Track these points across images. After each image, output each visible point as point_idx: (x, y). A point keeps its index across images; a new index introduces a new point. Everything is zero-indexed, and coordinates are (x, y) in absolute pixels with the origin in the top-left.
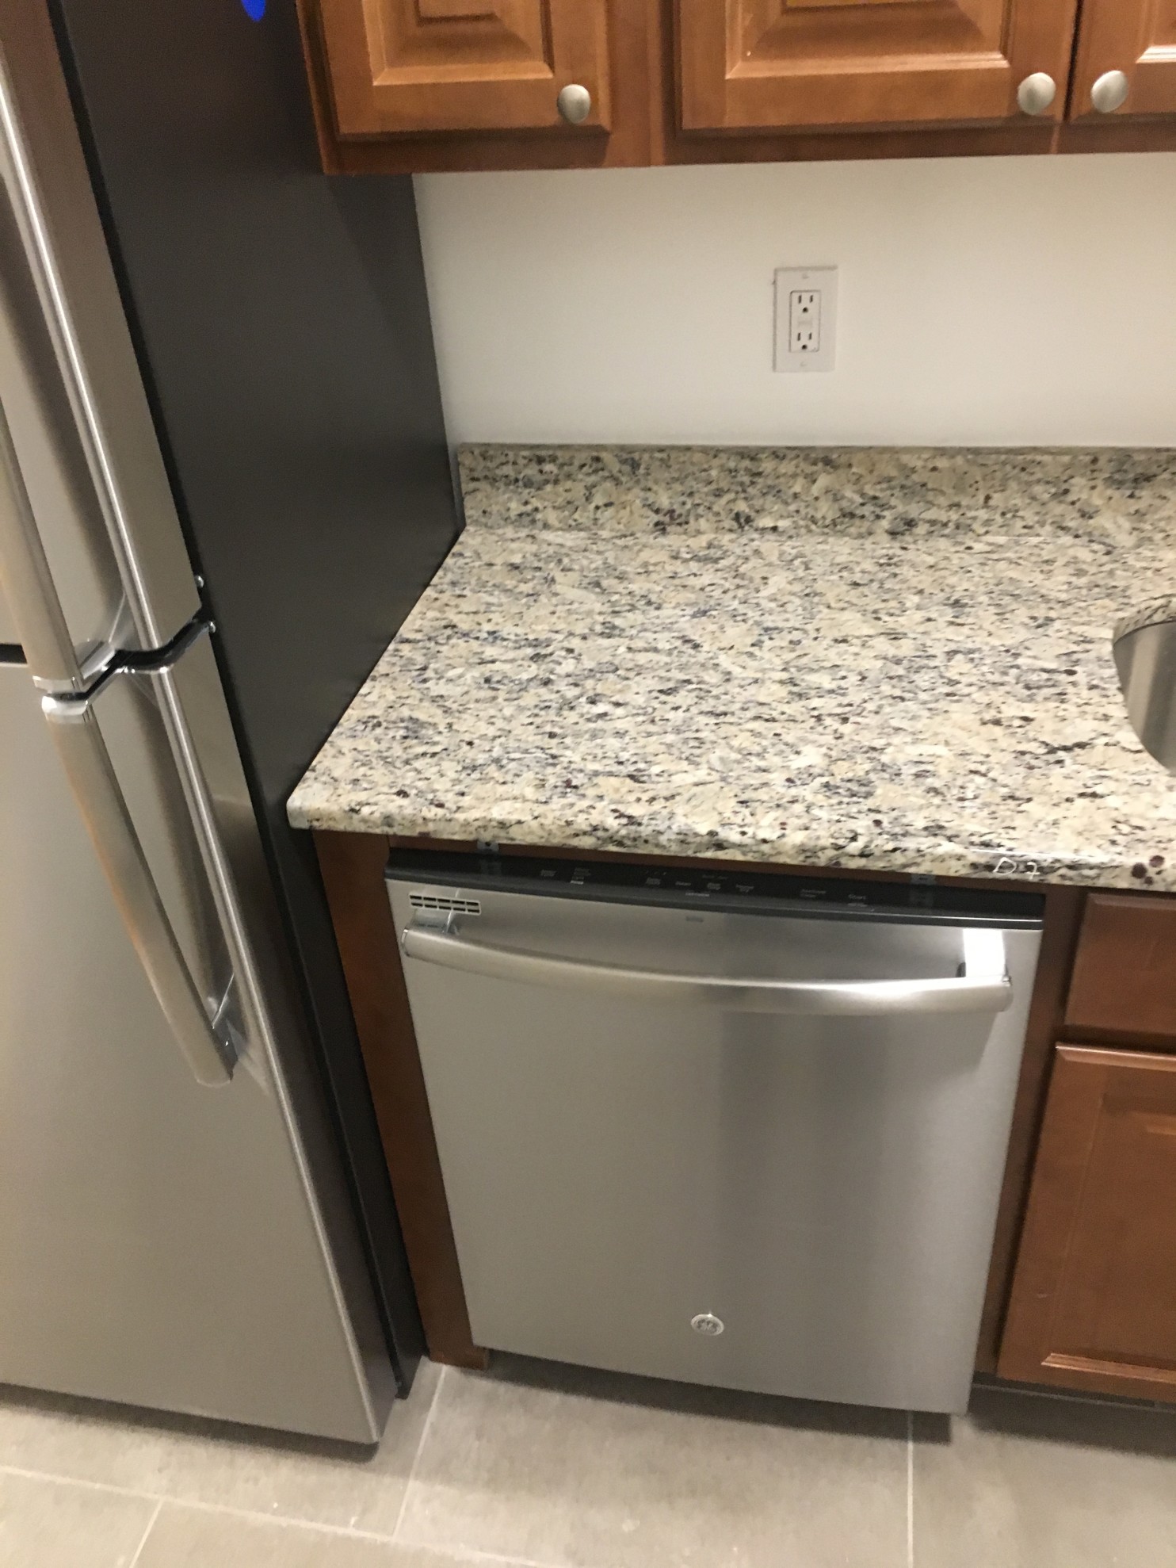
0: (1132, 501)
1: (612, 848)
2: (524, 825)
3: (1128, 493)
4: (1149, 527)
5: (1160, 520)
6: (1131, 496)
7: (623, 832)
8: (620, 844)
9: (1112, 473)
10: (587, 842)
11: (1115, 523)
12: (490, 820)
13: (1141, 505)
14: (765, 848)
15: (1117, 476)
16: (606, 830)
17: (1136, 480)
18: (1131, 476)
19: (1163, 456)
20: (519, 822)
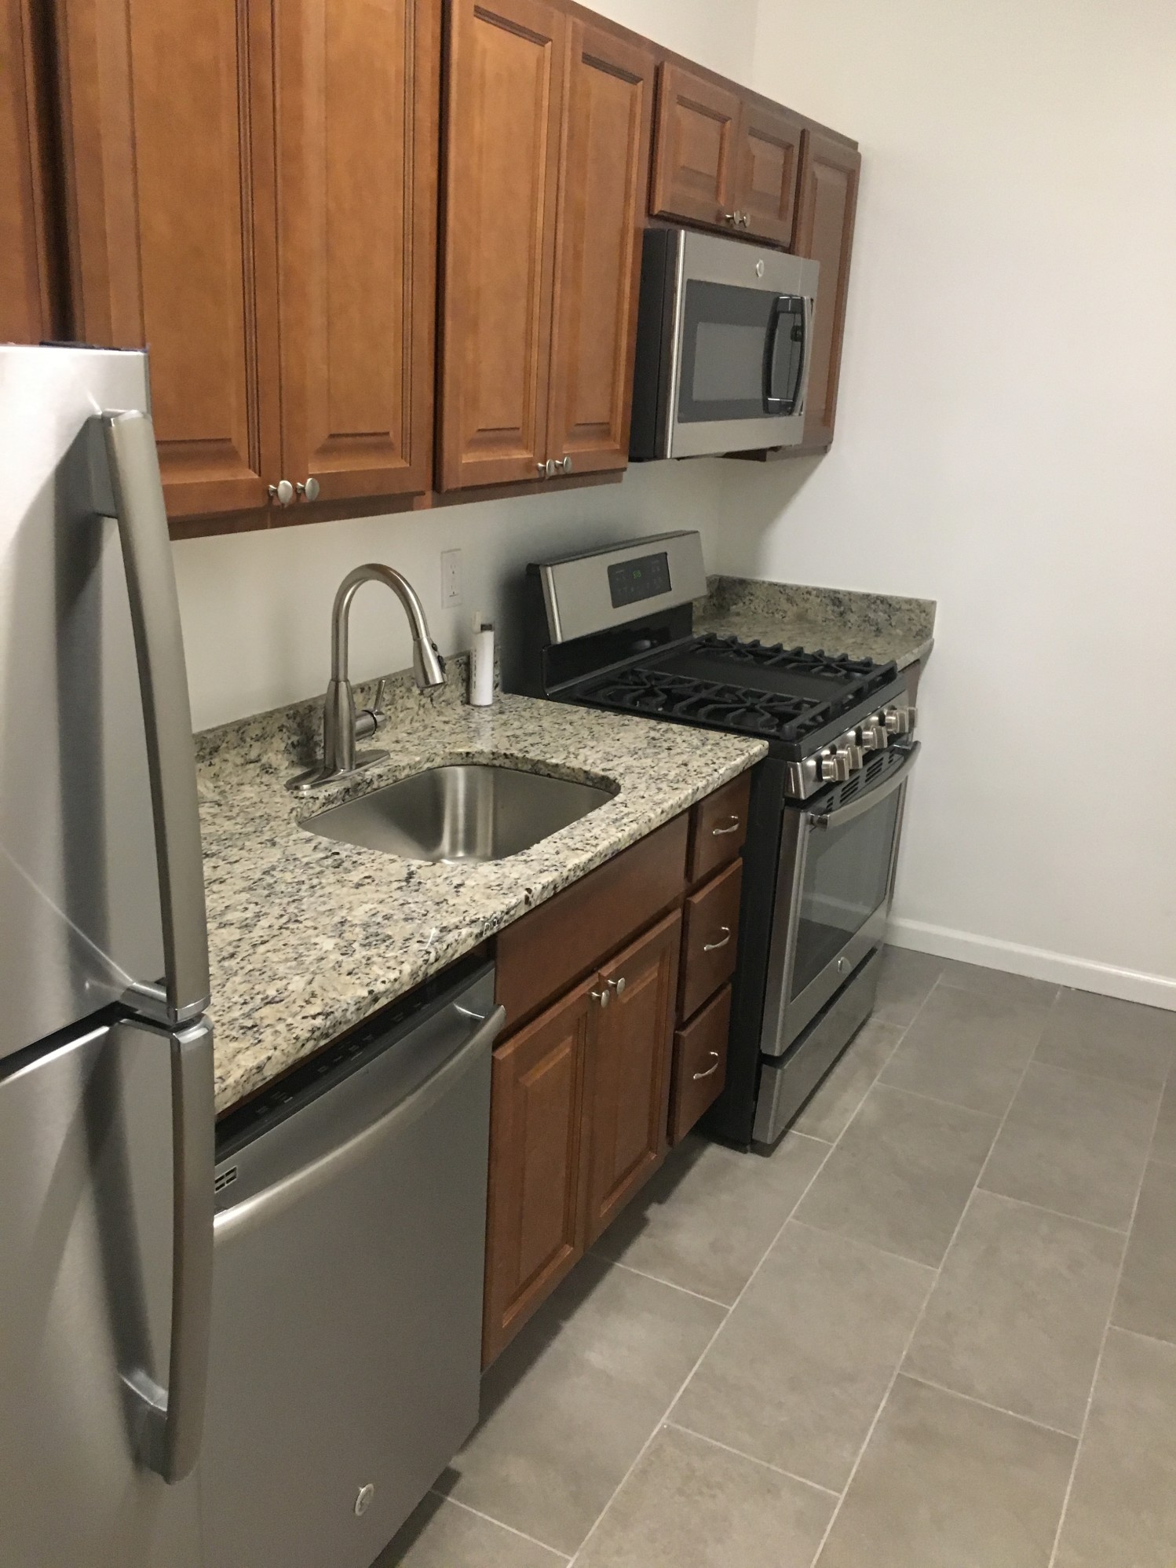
0: (212, 767)
1: (323, 1043)
2: (273, 1058)
3: (208, 763)
4: (222, 783)
5: (226, 776)
6: (211, 765)
7: (328, 1023)
8: (327, 1035)
9: (198, 752)
10: (310, 1047)
11: (206, 786)
12: (251, 1070)
13: (214, 769)
14: (397, 986)
15: (201, 753)
16: (319, 1029)
17: (211, 753)
18: (208, 750)
19: (220, 733)
20: (269, 1058)
